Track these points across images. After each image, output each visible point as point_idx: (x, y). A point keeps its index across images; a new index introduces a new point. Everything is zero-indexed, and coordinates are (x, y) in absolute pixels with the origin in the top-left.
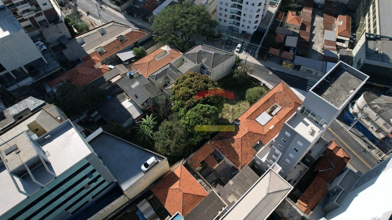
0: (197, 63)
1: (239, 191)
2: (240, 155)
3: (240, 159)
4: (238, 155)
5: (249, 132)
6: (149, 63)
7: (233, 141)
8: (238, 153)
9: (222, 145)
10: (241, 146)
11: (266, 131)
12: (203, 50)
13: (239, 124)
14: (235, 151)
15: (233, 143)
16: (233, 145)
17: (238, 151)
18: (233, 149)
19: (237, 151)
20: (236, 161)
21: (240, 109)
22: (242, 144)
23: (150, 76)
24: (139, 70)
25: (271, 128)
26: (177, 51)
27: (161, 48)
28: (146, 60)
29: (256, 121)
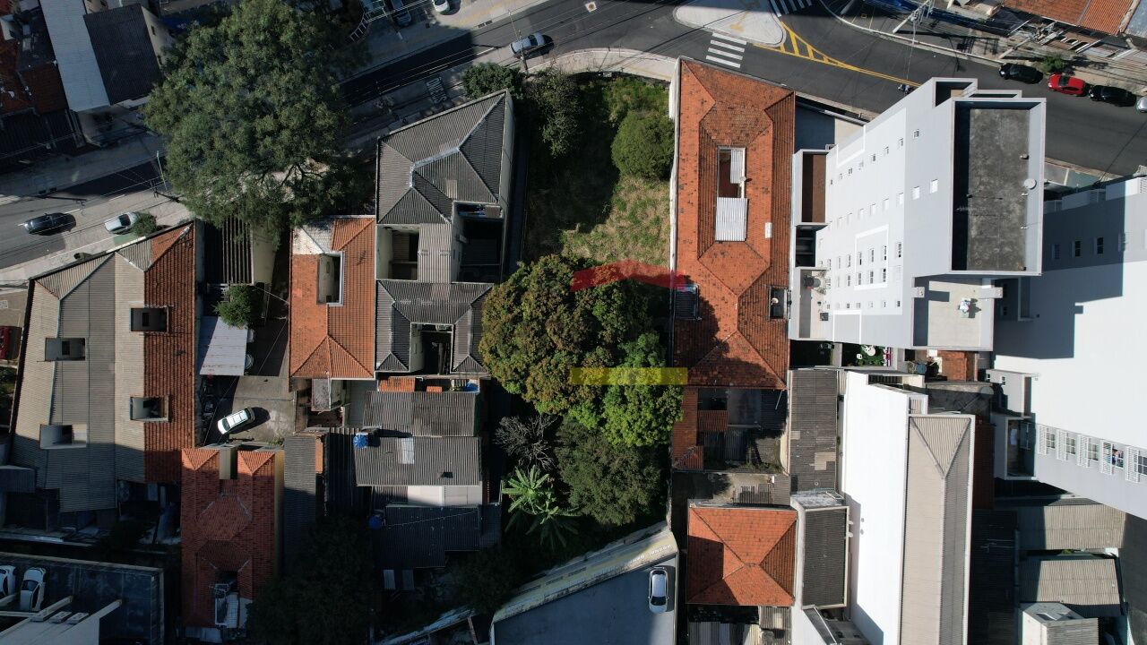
0: (445, 216)
1: (821, 434)
2: (762, 363)
3: (769, 370)
4: (758, 366)
5: (741, 297)
6: (331, 336)
7: (725, 346)
8: (756, 362)
9: (706, 374)
10: (751, 343)
11: (765, 251)
12: (420, 163)
13: (698, 291)
14: (747, 363)
15: (727, 351)
16: (731, 355)
17: (752, 357)
18: (737, 363)
19: (750, 361)
20: (764, 380)
21: (633, 214)
22: (748, 337)
23: (378, 364)
24: (328, 373)
25: (768, 234)
26: (347, 221)
27: (295, 252)
28: (310, 330)
29: (721, 242)
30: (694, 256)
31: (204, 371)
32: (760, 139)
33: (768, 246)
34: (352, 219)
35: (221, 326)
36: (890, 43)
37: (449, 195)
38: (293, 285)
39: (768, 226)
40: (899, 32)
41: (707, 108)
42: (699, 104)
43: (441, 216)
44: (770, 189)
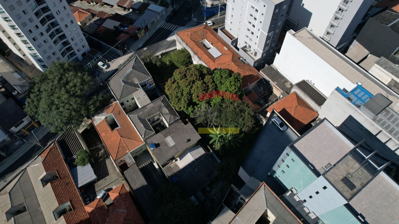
1: (281, 80)
2: (251, 73)
3: (254, 74)
8: (249, 74)
10: (244, 69)
11: (229, 53)
12: (123, 78)
13: (221, 69)
15: (240, 75)
16: (242, 76)
17: (247, 73)
18: (245, 77)
20: (255, 78)
22: (242, 68)
23: (143, 137)
24: (127, 151)
25: (226, 49)
26: (108, 107)
27: (95, 125)
28: (114, 141)
29: (217, 58)
30: (213, 63)
31: (79, 186)
32: (207, 35)
33: (229, 51)
34: (110, 106)
35: (80, 169)
36: (220, 19)
37: (136, 83)
38: (100, 134)
39: (225, 48)
40: (220, 16)
41: (190, 35)
42: (187, 36)
43: (137, 88)
44: (218, 41)
